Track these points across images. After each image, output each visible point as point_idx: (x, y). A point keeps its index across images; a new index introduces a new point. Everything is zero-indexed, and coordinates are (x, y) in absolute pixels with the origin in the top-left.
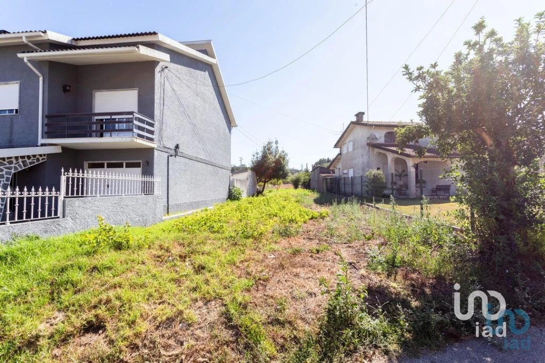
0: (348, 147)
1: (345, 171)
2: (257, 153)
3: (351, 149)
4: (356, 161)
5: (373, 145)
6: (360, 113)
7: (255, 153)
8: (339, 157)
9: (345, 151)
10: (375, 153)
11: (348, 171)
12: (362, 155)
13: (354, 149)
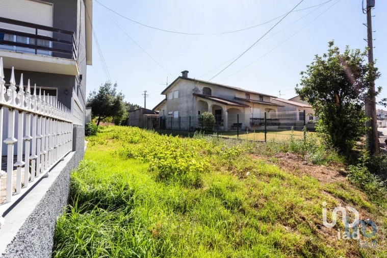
0: (174, 95)
1: (170, 113)
2: (94, 93)
3: (176, 96)
4: (181, 106)
5: (196, 95)
6: (186, 71)
7: (92, 92)
8: (165, 102)
9: (170, 97)
10: (198, 100)
11: (173, 113)
12: (187, 102)
13: (179, 96)
